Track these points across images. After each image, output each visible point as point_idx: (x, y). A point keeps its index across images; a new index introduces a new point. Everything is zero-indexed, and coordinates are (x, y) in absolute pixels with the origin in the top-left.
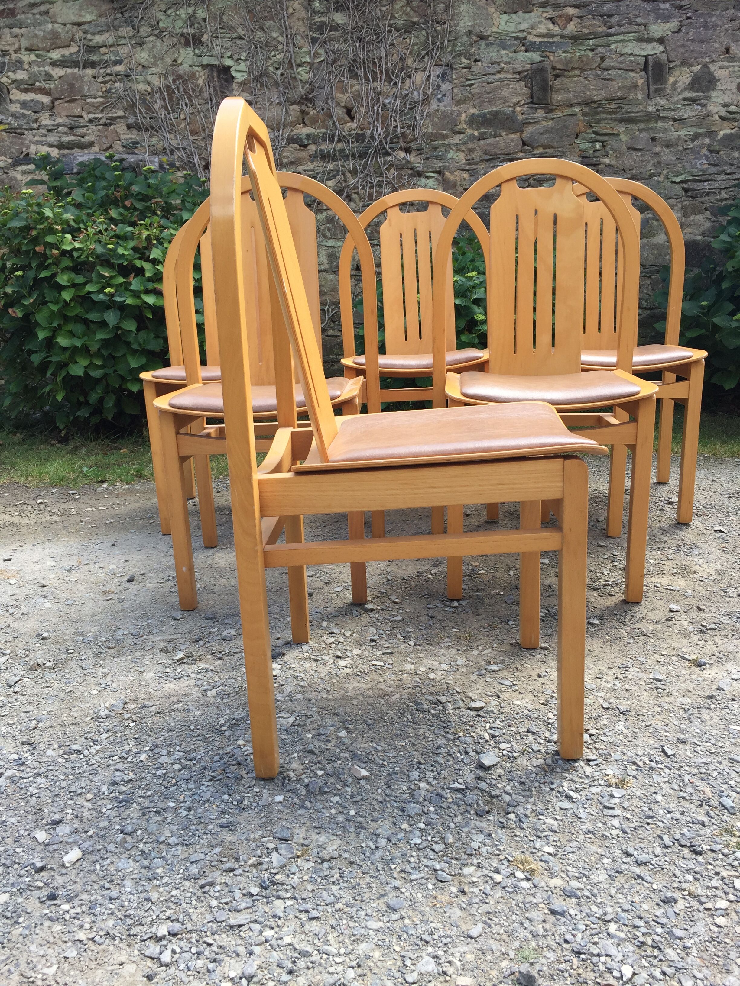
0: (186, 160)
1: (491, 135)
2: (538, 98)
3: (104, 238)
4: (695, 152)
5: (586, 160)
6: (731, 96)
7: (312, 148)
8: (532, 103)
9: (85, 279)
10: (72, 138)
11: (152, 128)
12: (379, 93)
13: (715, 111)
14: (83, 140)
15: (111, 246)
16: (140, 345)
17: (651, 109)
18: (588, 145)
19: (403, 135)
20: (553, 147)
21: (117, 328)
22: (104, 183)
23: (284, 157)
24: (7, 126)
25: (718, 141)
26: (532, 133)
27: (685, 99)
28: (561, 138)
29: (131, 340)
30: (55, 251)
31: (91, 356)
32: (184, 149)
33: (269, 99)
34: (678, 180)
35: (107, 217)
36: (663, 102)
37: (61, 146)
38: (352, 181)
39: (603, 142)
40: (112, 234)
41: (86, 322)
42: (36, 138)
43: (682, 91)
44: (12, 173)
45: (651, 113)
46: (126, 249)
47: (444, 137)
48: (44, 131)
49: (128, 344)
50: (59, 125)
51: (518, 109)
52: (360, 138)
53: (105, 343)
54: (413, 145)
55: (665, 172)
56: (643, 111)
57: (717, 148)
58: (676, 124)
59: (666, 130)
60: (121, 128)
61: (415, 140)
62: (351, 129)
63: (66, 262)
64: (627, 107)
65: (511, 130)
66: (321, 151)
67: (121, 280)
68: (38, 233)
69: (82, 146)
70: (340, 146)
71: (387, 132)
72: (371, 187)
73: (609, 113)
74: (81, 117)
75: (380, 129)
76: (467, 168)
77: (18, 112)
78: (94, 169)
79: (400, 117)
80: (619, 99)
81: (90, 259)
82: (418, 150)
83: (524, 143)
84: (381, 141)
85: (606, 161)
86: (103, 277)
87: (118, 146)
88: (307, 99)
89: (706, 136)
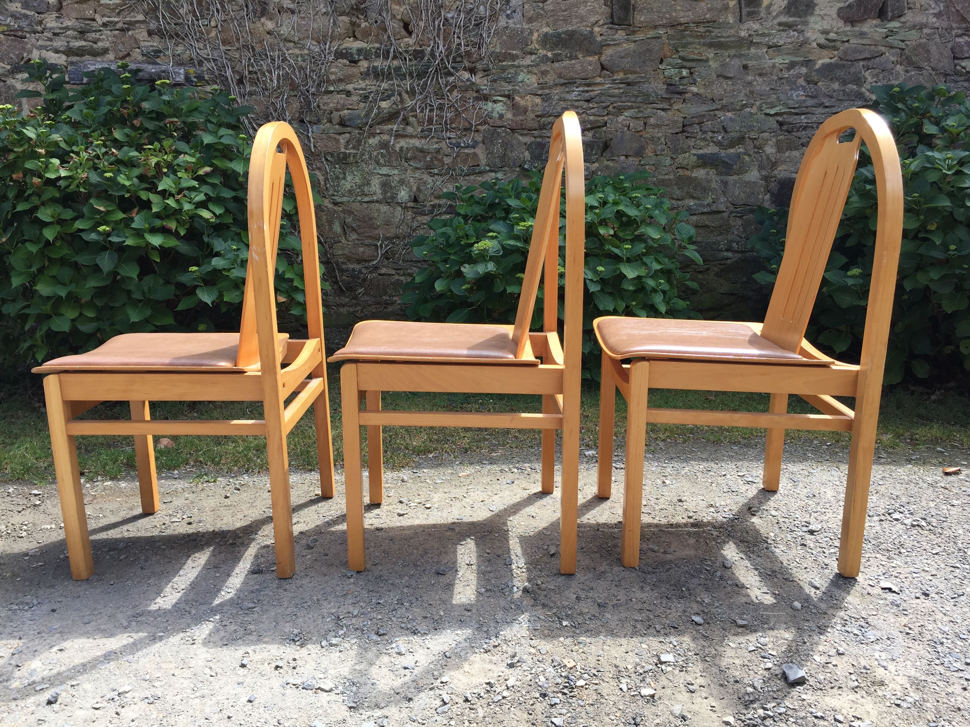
0: (217, 73)
1: (566, 56)
2: (619, 18)
3: (103, 164)
4: (792, 83)
5: (672, 88)
6: (831, 22)
7: (364, 65)
8: (612, 23)
9: (76, 214)
10: (83, 43)
11: (177, 35)
12: (441, 7)
13: (813, 38)
14: (95, 46)
15: (108, 175)
16: (143, 293)
17: (743, 34)
18: (673, 71)
19: (468, 54)
20: (634, 73)
21: (114, 273)
22: (109, 98)
23: (332, 73)
24: (5, 28)
25: (817, 70)
26: (611, 56)
27: (780, 24)
28: (644, 62)
29: (132, 288)
30: (36, 180)
31: (81, 306)
32: (215, 60)
33: (314, 8)
34: (772, 112)
35: (110, 138)
36: (756, 26)
37: (69, 52)
38: (409, 103)
39: (690, 69)
40: (113, 159)
41: (76, 266)
42: (40, 43)
43: (777, 15)
44: (10, 81)
45: (743, 39)
46: (129, 178)
47: (514, 57)
48: (49, 35)
49: (129, 292)
50: (67, 28)
51: (596, 29)
52: (418, 55)
53: (100, 292)
54: (479, 66)
55: (758, 103)
56: (734, 36)
57: (815, 78)
58: (771, 51)
59: (759, 58)
60: (141, 34)
61: (481, 59)
62: (408, 45)
63: (51, 193)
64: (717, 31)
65: (589, 53)
66: (374, 68)
67: (121, 215)
68: (17, 157)
69: (95, 54)
70: (396, 63)
71: (449, 49)
72: (432, 111)
73: (697, 37)
74: (94, 20)
75: (441, 47)
76: (540, 92)
77: (19, 13)
78: (102, 80)
79: (464, 33)
80: (708, 22)
81: (82, 190)
82: (485, 71)
83: (603, 68)
84: (442, 60)
85: (694, 89)
86: (100, 212)
87: (136, 54)
88: (358, 9)
89: (802, 65)
